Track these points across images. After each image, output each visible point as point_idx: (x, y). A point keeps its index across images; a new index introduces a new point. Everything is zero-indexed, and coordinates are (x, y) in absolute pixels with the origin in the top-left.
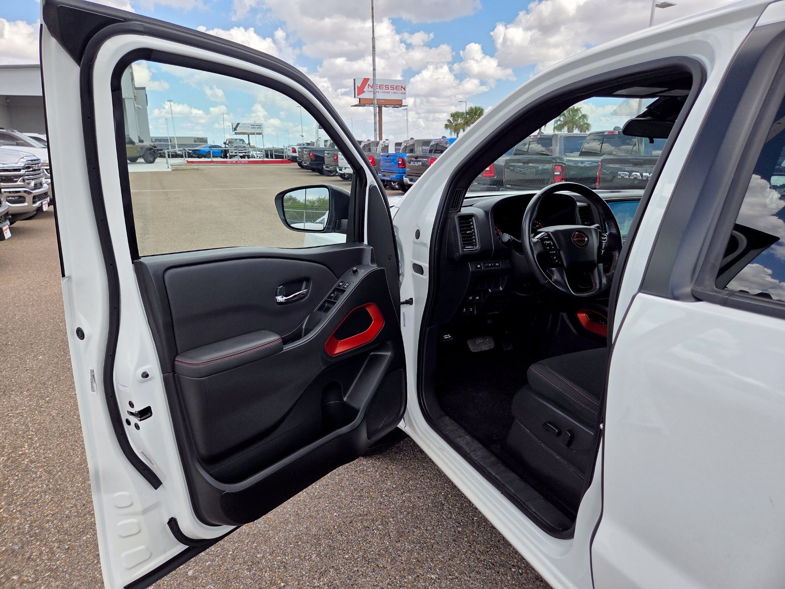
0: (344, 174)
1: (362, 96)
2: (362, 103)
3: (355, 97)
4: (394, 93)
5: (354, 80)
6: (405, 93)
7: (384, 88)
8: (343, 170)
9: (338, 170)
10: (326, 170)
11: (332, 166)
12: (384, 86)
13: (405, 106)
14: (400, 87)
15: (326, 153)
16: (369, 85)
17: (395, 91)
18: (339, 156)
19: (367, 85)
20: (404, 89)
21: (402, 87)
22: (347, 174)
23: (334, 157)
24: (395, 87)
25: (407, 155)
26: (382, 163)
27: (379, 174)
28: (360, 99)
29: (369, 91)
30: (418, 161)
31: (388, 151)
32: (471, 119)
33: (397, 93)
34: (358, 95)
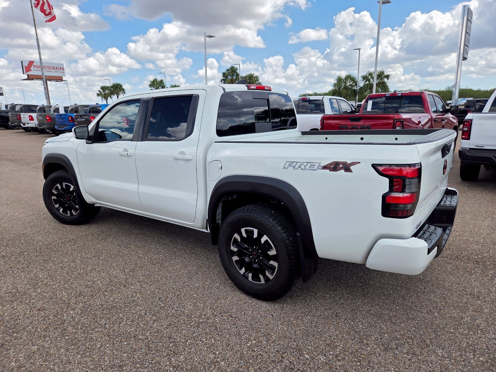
0: (28, 127)
1: (29, 73)
2: (30, 78)
3: (24, 73)
4: (55, 72)
5: (22, 62)
6: (64, 72)
7: (47, 68)
8: (26, 125)
9: (22, 125)
10: (12, 126)
11: (16, 122)
12: (47, 67)
13: (65, 81)
14: (60, 68)
15: (10, 114)
16: (34, 66)
17: (56, 70)
18: (21, 116)
19: (33, 66)
20: (63, 69)
21: (61, 68)
22: (30, 127)
23: (17, 116)
24: (55, 68)
25: (75, 114)
26: (57, 119)
27: (56, 127)
28: (28, 75)
29: (35, 70)
30: (82, 118)
31: (59, 112)
32: (115, 91)
33: (58, 72)
34: (26, 72)
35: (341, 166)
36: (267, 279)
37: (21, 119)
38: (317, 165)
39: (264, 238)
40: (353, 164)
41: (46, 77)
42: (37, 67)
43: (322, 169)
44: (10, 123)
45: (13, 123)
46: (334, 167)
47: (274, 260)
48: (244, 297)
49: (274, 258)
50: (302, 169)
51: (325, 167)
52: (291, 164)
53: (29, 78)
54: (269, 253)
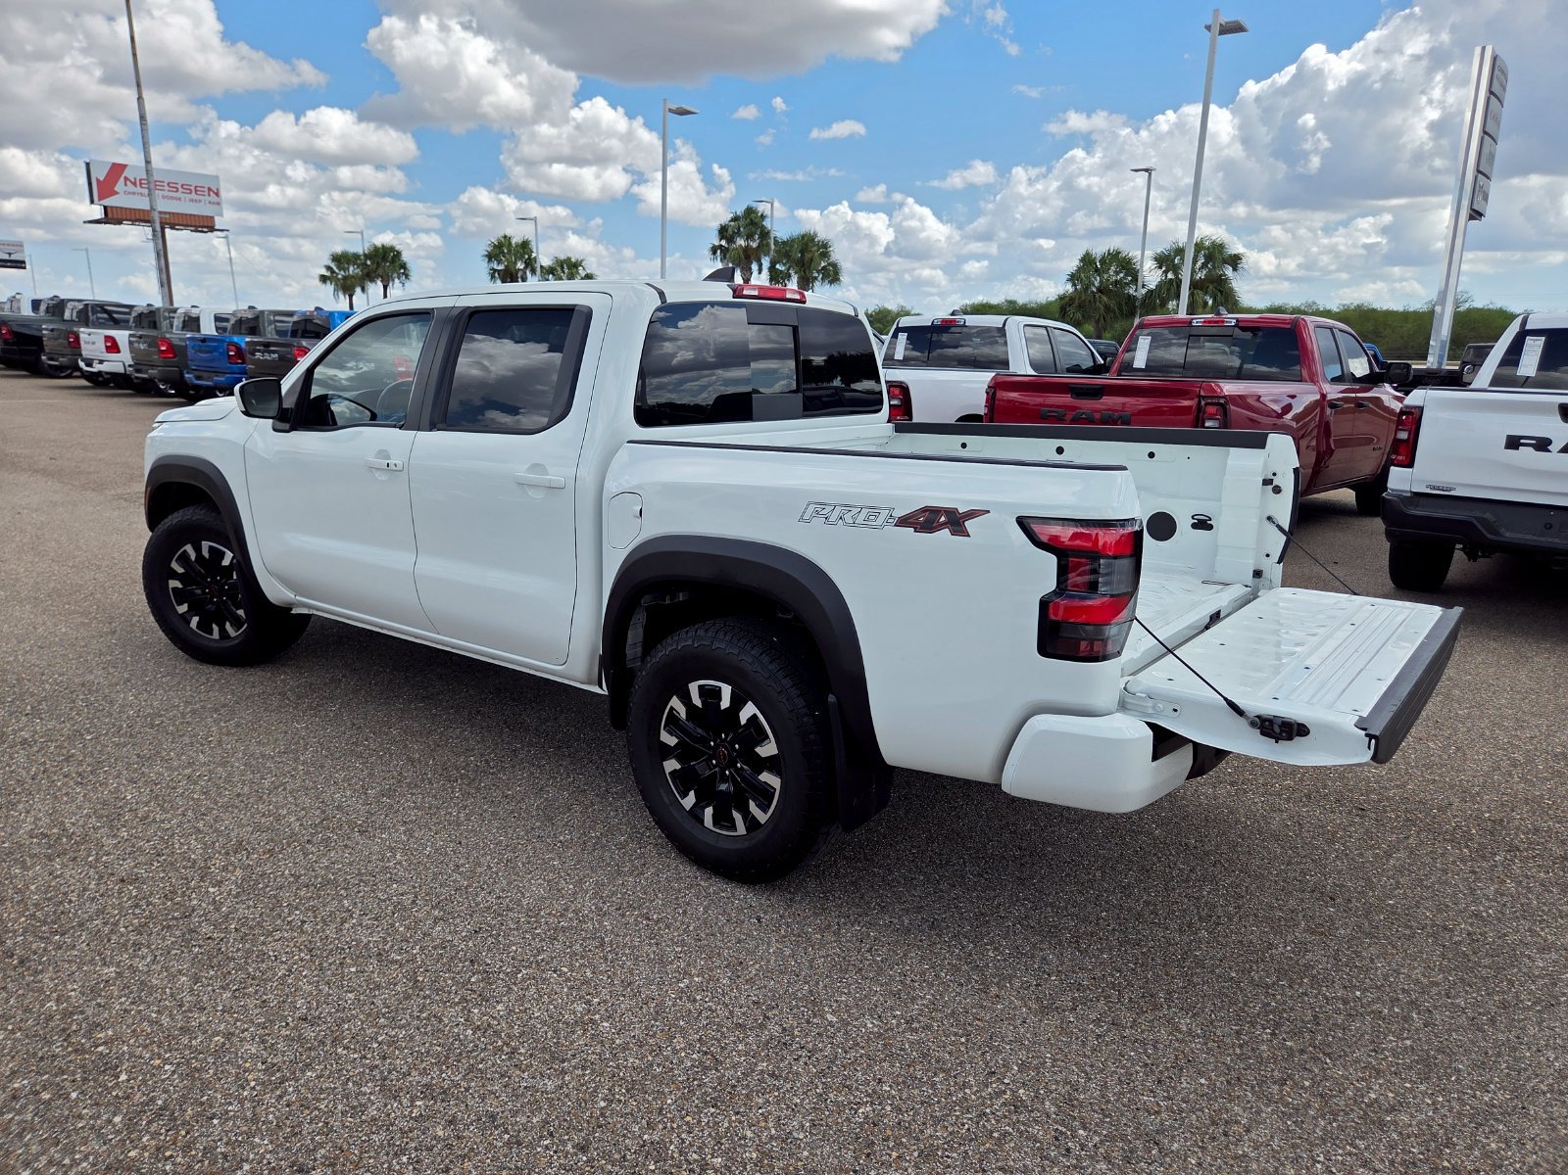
0: (100, 373)
1: (110, 202)
2: (111, 217)
3: (92, 202)
4: (192, 200)
5: (88, 165)
6: (218, 204)
7: (167, 188)
8: (94, 365)
9: (82, 364)
10: (50, 365)
11: (63, 355)
12: (165, 184)
13: (222, 230)
14: (206, 190)
15: (46, 329)
16: (126, 179)
17: (193, 196)
18: (81, 335)
19: (122, 179)
20: (217, 194)
21: (210, 189)
22: (107, 373)
23: (69, 338)
24: (193, 188)
25: (247, 340)
26: (190, 352)
27: (187, 376)
28: (105, 208)
29: (129, 193)
30: (270, 352)
31: (199, 330)
32: (377, 269)
33: (200, 201)
34: (100, 199)
35: (943, 519)
36: (752, 823)
37: (80, 347)
38: (884, 514)
39: (748, 711)
40: (972, 514)
41: (162, 216)
42: (134, 184)
43: (896, 525)
44: (43, 358)
45: (56, 356)
46: (927, 520)
47: (771, 770)
48: (688, 871)
49: (771, 764)
50: (846, 524)
51: (904, 522)
52: (821, 509)
53: (110, 215)
54: (758, 750)
